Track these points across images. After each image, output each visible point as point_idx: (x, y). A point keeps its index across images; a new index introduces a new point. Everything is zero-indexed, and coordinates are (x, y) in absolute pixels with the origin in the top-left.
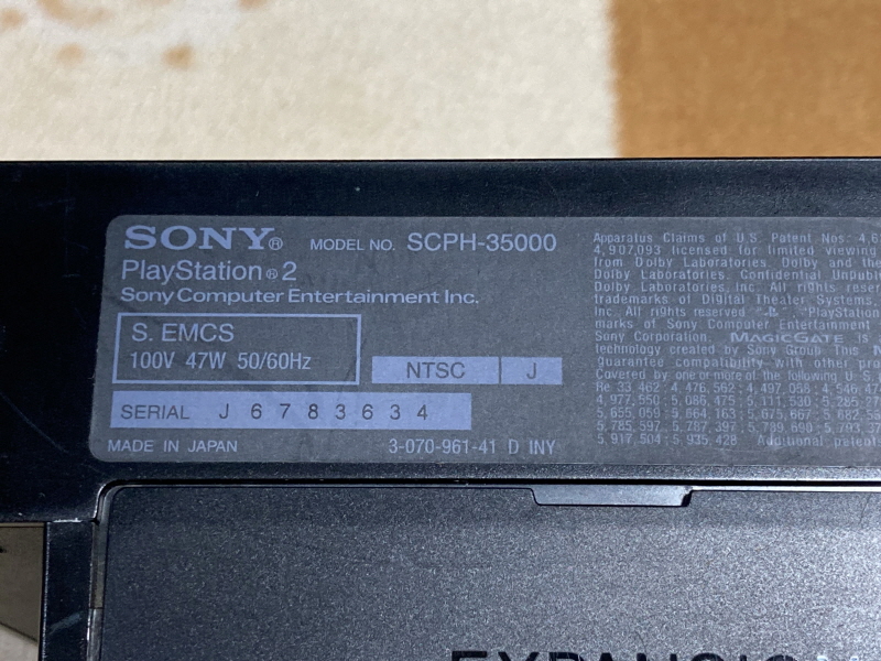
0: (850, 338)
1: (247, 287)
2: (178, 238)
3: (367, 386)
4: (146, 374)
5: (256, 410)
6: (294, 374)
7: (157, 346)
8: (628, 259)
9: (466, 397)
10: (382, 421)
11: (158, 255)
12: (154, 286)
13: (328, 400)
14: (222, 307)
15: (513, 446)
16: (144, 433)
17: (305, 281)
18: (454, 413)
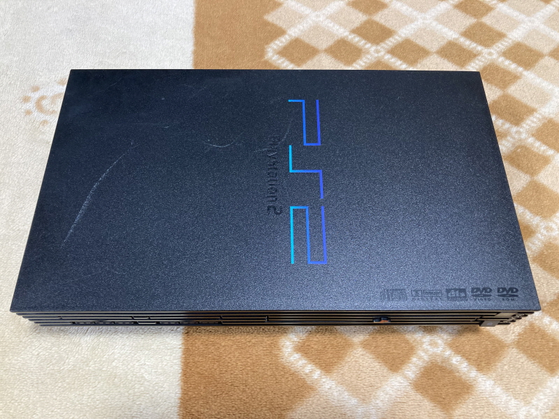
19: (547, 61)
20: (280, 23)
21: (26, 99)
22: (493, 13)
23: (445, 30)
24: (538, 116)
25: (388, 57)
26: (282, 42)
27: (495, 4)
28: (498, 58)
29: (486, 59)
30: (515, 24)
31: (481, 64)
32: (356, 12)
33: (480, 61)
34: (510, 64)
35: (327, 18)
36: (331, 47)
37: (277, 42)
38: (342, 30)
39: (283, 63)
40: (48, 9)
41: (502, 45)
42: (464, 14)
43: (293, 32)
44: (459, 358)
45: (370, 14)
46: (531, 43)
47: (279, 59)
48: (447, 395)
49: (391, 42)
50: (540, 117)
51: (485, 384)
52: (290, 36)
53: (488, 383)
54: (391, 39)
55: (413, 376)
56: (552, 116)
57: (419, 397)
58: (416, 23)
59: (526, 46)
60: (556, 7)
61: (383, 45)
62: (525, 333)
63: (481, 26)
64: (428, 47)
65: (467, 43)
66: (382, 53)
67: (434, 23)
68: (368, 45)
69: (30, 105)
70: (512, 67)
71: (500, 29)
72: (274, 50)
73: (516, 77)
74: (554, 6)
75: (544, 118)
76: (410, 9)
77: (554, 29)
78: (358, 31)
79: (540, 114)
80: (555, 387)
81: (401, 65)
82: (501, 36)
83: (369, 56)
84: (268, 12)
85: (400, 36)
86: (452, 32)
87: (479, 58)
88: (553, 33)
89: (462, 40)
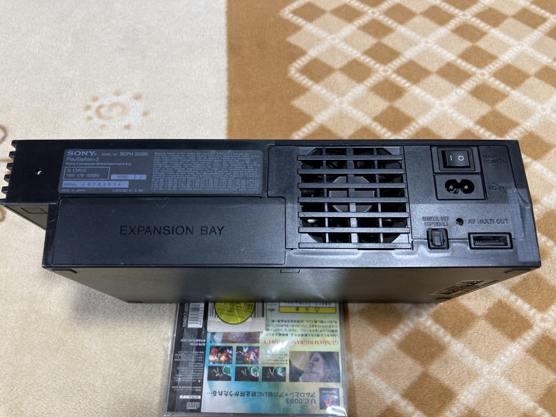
0: (199, 171)
1: (89, 162)
2: (77, 153)
3: (110, 180)
4: (70, 178)
5: (89, 184)
6: (97, 178)
7: (72, 173)
8: (161, 157)
9: (128, 182)
10: (112, 186)
11: (74, 157)
12: (73, 162)
13: (102, 183)
14: (84, 166)
15: (135, 191)
16: (68, 188)
17: (100, 161)
18: (125, 185)
19: (533, 81)
20: (301, 45)
21: (88, 108)
22: (486, 38)
23: (444, 52)
24: (520, 129)
25: (394, 76)
26: (303, 61)
27: (489, 30)
28: (489, 78)
29: (479, 79)
30: (506, 47)
31: (475, 83)
32: (367, 35)
33: (473, 81)
34: (499, 84)
35: (342, 41)
36: (345, 67)
37: (299, 62)
38: (355, 52)
39: (304, 80)
40: (103, 30)
41: (494, 67)
42: (461, 38)
43: (313, 53)
44: (437, 326)
45: (379, 38)
46: (519, 65)
47: (300, 77)
48: (426, 354)
49: (397, 63)
50: (523, 130)
51: (456, 347)
52: (310, 56)
53: (459, 345)
54: (397, 60)
55: (399, 338)
56: (533, 129)
57: (403, 355)
58: (419, 46)
59: (515, 68)
60: (542, 32)
61: (390, 65)
62: (494, 308)
63: (477, 49)
64: (429, 68)
65: (463, 64)
66: (389, 73)
67: (435, 47)
68: (377, 65)
69: (91, 113)
70: (501, 86)
71: (492, 52)
72: (297, 69)
73: (504, 96)
74: (540, 31)
75: (526, 131)
76: (414, 34)
77: (541, 52)
78: (368, 53)
79: (523, 128)
80: (514, 351)
81: (405, 83)
82: (493, 58)
83: (378, 75)
84: (290, 35)
85: (405, 58)
86: (451, 54)
87: (473, 78)
88: (539, 56)
89: (459, 61)
